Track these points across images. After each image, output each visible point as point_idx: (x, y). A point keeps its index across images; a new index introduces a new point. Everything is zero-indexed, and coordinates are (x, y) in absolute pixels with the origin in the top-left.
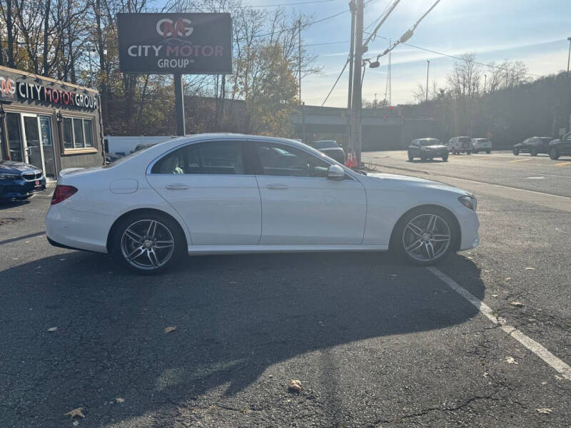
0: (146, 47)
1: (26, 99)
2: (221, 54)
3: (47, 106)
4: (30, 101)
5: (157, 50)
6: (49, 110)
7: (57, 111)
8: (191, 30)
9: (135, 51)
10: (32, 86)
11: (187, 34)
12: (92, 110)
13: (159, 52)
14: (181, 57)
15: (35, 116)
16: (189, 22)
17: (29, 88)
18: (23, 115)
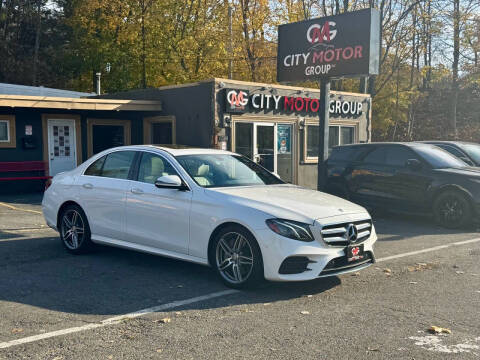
0: (298, 56)
1: (259, 110)
2: (360, 56)
3: (288, 114)
4: (266, 111)
5: (305, 57)
6: (291, 119)
7: (301, 119)
8: (334, 32)
9: (289, 61)
10: (268, 96)
11: (331, 38)
12: (356, 116)
13: (308, 59)
14: (325, 63)
15: (272, 125)
16: (333, 24)
17: (265, 99)
18: (255, 125)
